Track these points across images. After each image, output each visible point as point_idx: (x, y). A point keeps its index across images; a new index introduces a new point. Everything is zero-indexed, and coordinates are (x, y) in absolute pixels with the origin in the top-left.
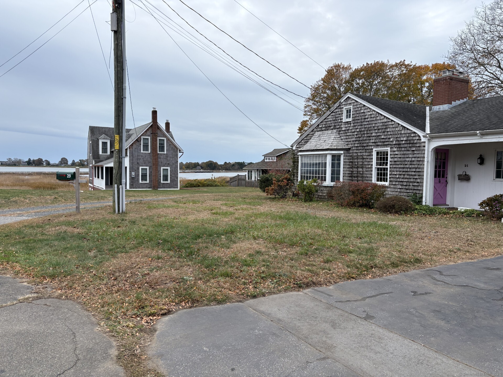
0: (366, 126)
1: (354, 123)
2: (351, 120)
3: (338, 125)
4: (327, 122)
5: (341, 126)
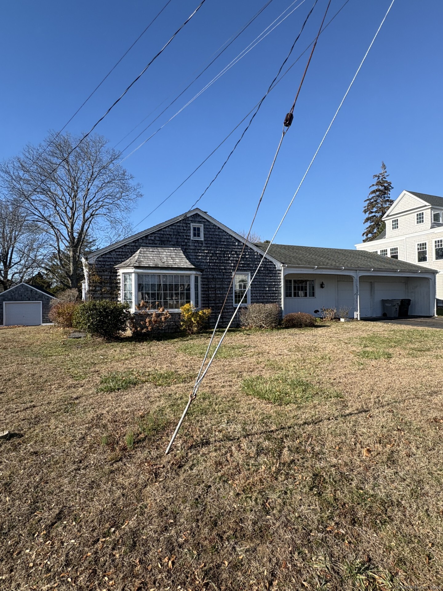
0: (222, 249)
2: (203, 239)
3: (184, 242)
4: (163, 234)
5: (188, 244)
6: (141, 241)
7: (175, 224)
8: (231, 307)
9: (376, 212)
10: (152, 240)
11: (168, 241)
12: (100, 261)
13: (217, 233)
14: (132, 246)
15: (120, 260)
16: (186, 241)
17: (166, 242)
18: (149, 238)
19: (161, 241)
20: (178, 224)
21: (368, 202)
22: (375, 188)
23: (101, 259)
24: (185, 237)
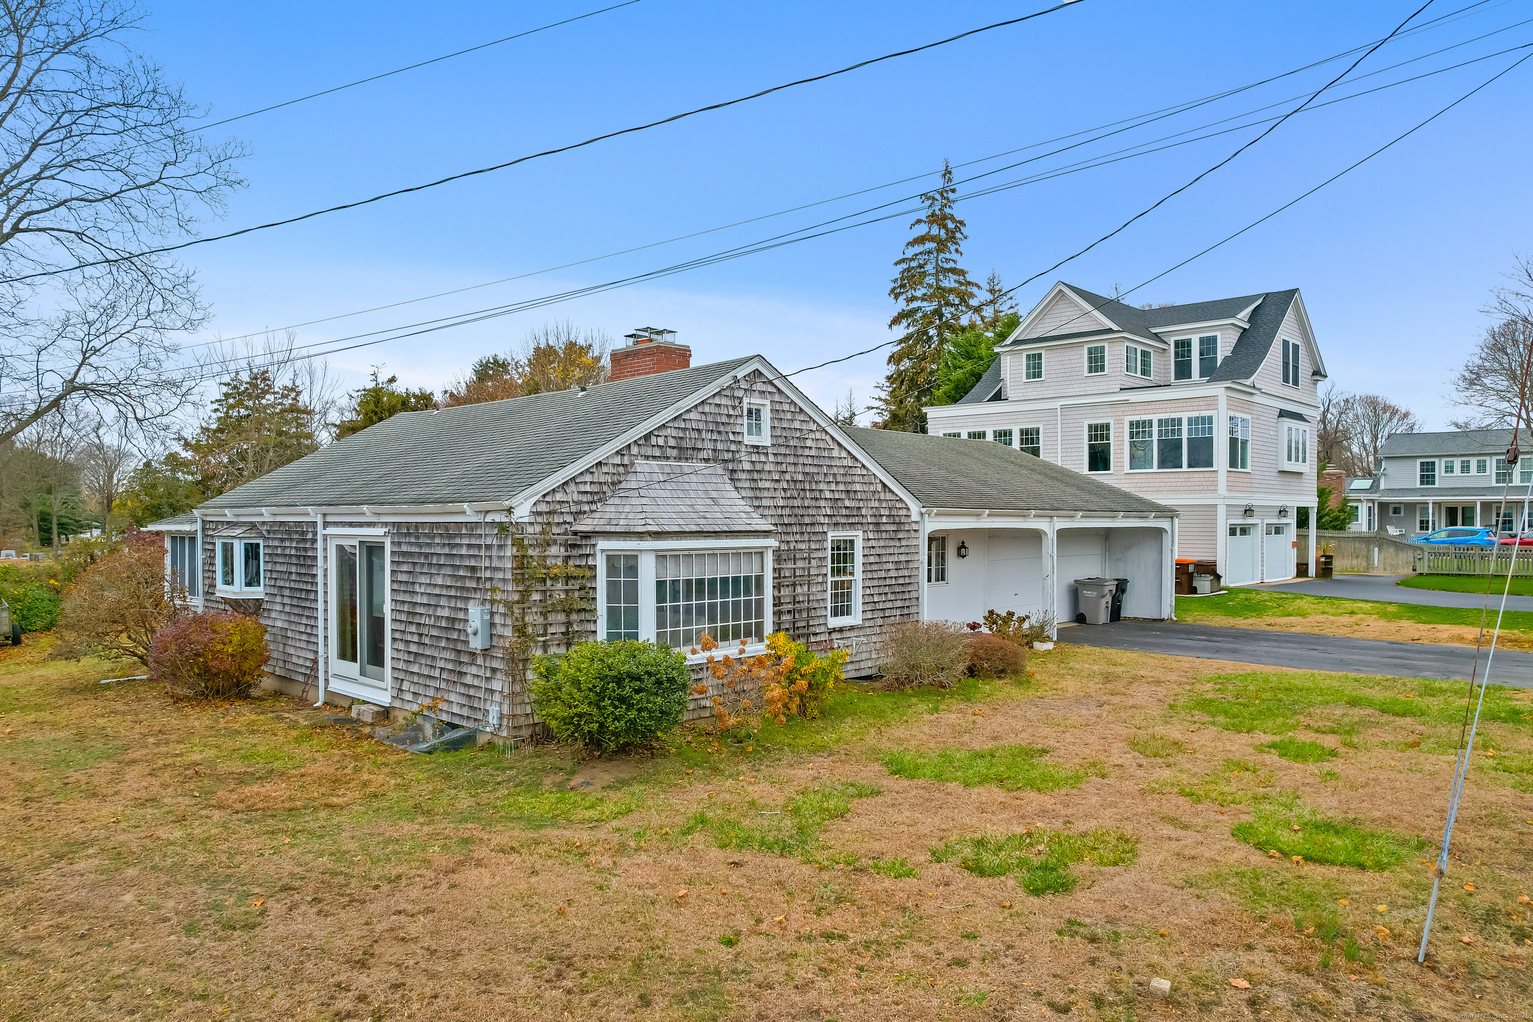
0: (807, 470)
1: (775, 455)
2: (768, 442)
3: (728, 451)
4: (684, 429)
5: (737, 456)
6: (635, 450)
7: (709, 401)
8: (822, 629)
9: (923, 299)
10: (661, 447)
11: (694, 449)
12: (540, 514)
13: (797, 425)
14: (614, 465)
15: (586, 508)
16: (733, 447)
17: (690, 452)
18: (653, 440)
19: (680, 449)
20: (717, 400)
21: (904, 266)
22: (922, 229)
23: (543, 508)
24: (732, 437)
